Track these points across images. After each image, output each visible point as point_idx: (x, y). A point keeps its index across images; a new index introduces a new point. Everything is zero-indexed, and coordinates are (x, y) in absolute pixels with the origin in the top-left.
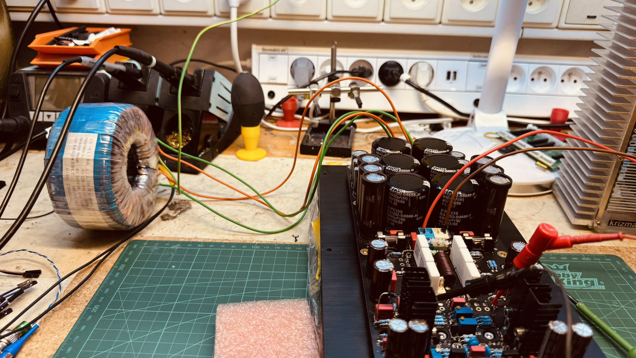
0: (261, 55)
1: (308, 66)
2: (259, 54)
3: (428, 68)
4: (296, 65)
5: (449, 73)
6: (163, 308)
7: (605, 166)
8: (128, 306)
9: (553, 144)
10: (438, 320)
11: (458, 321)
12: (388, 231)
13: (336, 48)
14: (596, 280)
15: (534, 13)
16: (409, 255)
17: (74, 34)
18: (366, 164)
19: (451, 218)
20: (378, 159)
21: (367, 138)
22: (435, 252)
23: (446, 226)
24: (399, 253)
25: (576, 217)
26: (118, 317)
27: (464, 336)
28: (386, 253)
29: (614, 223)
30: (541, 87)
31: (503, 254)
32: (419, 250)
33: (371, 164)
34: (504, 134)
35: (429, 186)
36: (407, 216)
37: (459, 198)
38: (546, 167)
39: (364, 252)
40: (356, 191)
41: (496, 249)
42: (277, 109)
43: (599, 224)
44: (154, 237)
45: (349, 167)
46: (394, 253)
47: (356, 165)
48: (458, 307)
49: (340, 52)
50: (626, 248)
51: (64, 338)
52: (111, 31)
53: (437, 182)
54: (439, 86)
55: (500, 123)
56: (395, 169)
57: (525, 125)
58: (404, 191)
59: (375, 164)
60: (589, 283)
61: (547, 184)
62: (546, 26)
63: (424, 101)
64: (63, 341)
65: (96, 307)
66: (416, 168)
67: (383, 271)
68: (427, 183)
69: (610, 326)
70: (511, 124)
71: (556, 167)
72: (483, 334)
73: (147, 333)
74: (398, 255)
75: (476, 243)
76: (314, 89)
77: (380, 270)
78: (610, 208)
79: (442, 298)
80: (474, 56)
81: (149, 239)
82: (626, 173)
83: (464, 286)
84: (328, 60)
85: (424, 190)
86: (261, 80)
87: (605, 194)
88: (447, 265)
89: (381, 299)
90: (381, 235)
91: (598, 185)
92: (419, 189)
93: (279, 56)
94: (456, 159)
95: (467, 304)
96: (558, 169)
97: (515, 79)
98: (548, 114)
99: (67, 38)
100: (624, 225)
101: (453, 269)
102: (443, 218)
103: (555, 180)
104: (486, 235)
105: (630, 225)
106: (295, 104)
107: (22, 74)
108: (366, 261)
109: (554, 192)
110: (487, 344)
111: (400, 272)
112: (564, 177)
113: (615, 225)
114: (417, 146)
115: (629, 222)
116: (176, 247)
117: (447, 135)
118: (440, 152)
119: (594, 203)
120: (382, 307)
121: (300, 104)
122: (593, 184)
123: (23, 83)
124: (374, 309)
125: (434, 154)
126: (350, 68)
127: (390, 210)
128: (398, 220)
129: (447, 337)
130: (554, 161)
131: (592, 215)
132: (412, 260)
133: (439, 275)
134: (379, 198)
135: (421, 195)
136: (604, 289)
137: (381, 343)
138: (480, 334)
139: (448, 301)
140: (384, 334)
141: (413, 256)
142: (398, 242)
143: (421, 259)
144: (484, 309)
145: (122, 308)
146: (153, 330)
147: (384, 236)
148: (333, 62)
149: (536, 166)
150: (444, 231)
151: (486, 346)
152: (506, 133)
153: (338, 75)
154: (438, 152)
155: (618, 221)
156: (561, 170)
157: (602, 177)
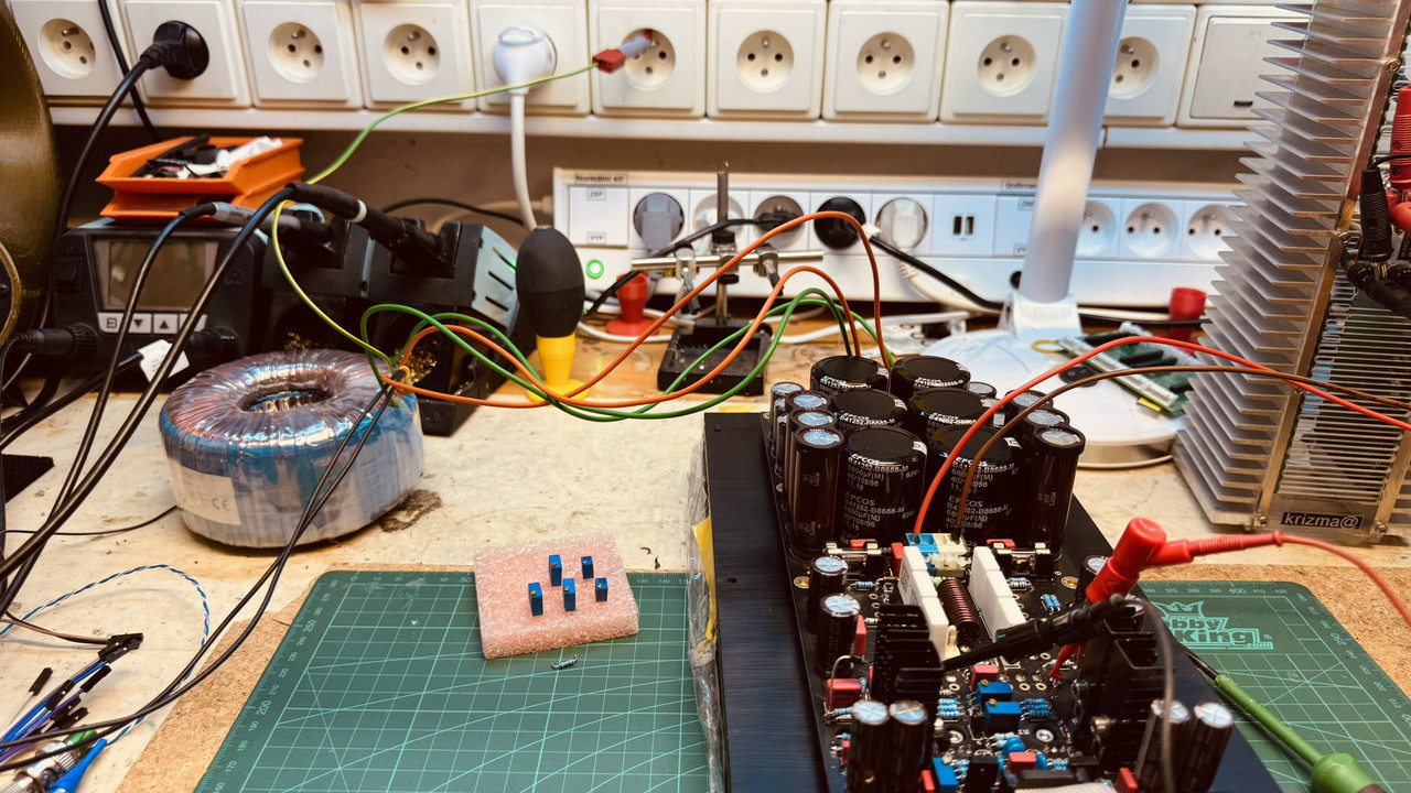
0: (572, 189)
1: (669, 211)
2: (569, 186)
3: (916, 212)
4: (645, 209)
5: (958, 221)
6: (398, 704)
7: (1270, 405)
8: (327, 701)
9: (1173, 361)
10: (946, 707)
11: (984, 708)
12: (847, 542)
13: (726, 175)
14: (1255, 632)
15: (1127, 97)
16: (888, 587)
17: (186, 153)
18: (803, 411)
19: (970, 514)
20: (825, 401)
21: (794, 355)
22: (938, 580)
23: (959, 529)
24: (870, 584)
25: (1217, 509)
26: (311, 722)
27: (997, 736)
28: (844, 582)
29: (1293, 520)
30: (1148, 246)
31: (1071, 583)
32: (908, 576)
33: (812, 411)
34: (1071, 343)
35: (925, 452)
36: (883, 511)
37: (982, 473)
38: (1158, 409)
39: (800, 582)
40: (781, 463)
41: (1058, 573)
42: (610, 299)
43: (1263, 522)
44: (370, 565)
45: (765, 416)
46: (860, 583)
47: (780, 413)
48: (985, 682)
49: (735, 180)
50: (1317, 568)
51: (206, 766)
52: (261, 146)
53: (940, 443)
54: (940, 248)
55: (1063, 320)
56: (858, 420)
57: (1117, 323)
58: (877, 463)
59: (819, 410)
60: (1242, 637)
61: (1162, 443)
62: (1153, 123)
63: (910, 278)
64: (205, 771)
65: (265, 706)
66: (900, 416)
67: (839, 616)
68: (920, 447)
69: (1280, 719)
70: (1086, 321)
71: (1178, 408)
72: (1034, 732)
73: (371, 752)
74: (868, 588)
75: (1019, 562)
76: (684, 259)
77: (834, 615)
78: (1285, 489)
79: (953, 664)
80: (1009, 185)
81: (360, 570)
82: (1318, 419)
83: (994, 641)
84: (711, 197)
85: (914, 460)
86: (573, 240)
87: (1274, 460)
88: (962, 604)
89: (837, 670)
90: (833, 548)
91: (1257, 442)
92: (905, 457)
93: (608, 190)
94: (977, 398)
95: (1002, 678)
96: (1183, 412)
97: (1095, 228)
98: (1164, 299)
99: (172, 161)
100: (1314, 522)
101: (975, 612)
102: (954, 514)
103: (1176, 436)
104: (1038, 545)
105: (1325, 521)
106: (644, 288)
107: (82, 237)
108: (806, 599)
109: (1176, 459)
110: (1041, 750)
111: (872, 620)
112: (1193, 429)
113: (1296, 522)
114: (900, 373)
115: (1324, 516)
116: (417, 584)
117: (959, 348)
118: (946, 384)
119: (1253, 479)
120: (839, 685)
121: (655, 287)
122: (1248, 442)
123: (84, 256)
124: (825, 690)
125: (933, 389)
126: (756, 212)
127: (850, 500)
128: (866, 519)
129: (965, 739)
130: (1173, 396)
131: (1250, 505)
132: (896, 596)
133: (947, 622)
134: (829, 475)
135: (910, 470)
136: (1272, 648)
137: (839, 752)
138: (1027, 732)
139: (966, 674)
140: (845, 735)
141: (896, 589)
142: (867, 561)
143: (913, 593)
144: (1034, 687)
145: (316, 706)
146: (381, 746)
147: (840, 551)
148: (722, 201)
149: (1139, 407)
150: (955, 539)
151: (1039, 753)
152: (1077, 341)
153: (732, 229)
154: (941, 384)
155: (1302, 515)
156: (1188, 415)
157: (1266, 428)
